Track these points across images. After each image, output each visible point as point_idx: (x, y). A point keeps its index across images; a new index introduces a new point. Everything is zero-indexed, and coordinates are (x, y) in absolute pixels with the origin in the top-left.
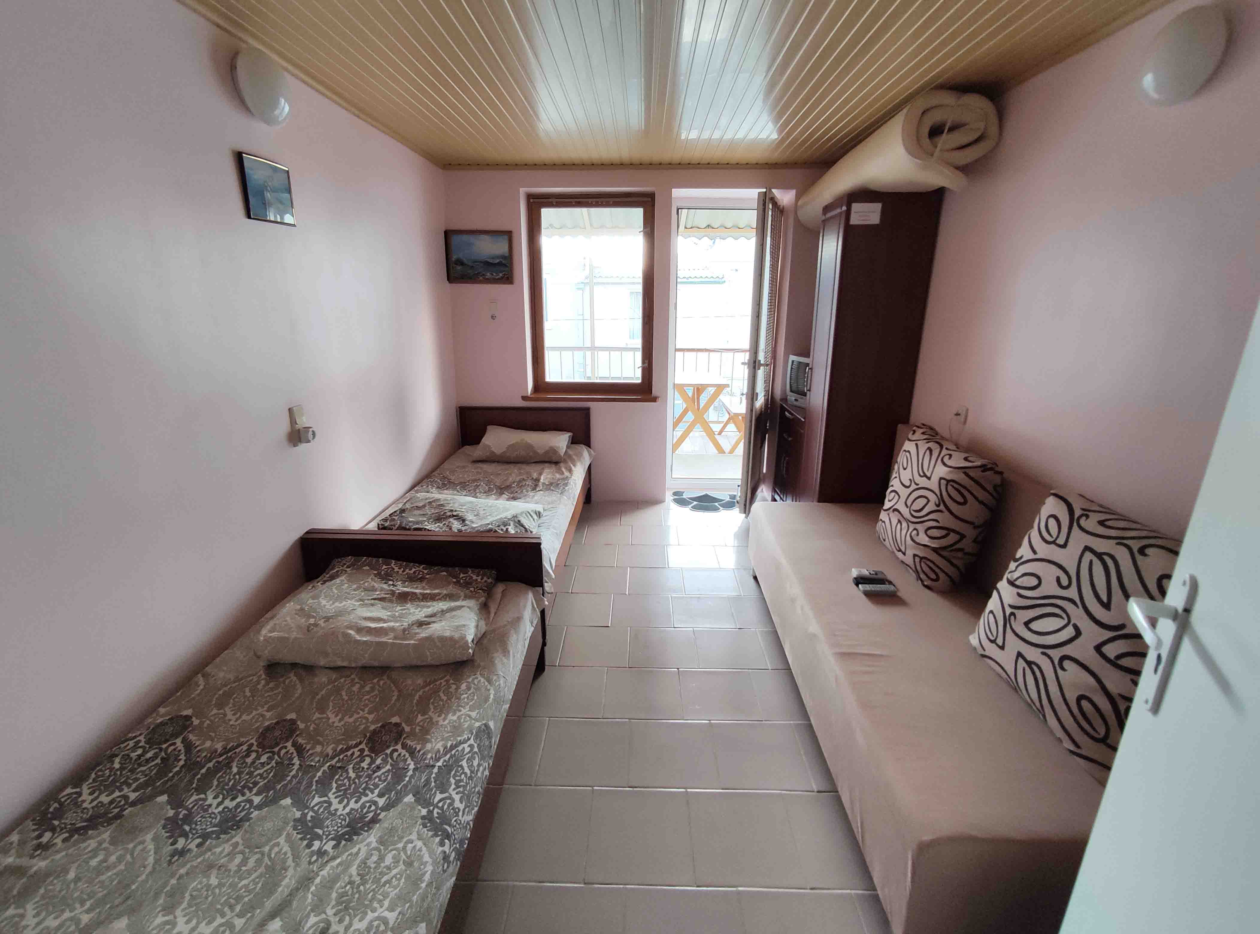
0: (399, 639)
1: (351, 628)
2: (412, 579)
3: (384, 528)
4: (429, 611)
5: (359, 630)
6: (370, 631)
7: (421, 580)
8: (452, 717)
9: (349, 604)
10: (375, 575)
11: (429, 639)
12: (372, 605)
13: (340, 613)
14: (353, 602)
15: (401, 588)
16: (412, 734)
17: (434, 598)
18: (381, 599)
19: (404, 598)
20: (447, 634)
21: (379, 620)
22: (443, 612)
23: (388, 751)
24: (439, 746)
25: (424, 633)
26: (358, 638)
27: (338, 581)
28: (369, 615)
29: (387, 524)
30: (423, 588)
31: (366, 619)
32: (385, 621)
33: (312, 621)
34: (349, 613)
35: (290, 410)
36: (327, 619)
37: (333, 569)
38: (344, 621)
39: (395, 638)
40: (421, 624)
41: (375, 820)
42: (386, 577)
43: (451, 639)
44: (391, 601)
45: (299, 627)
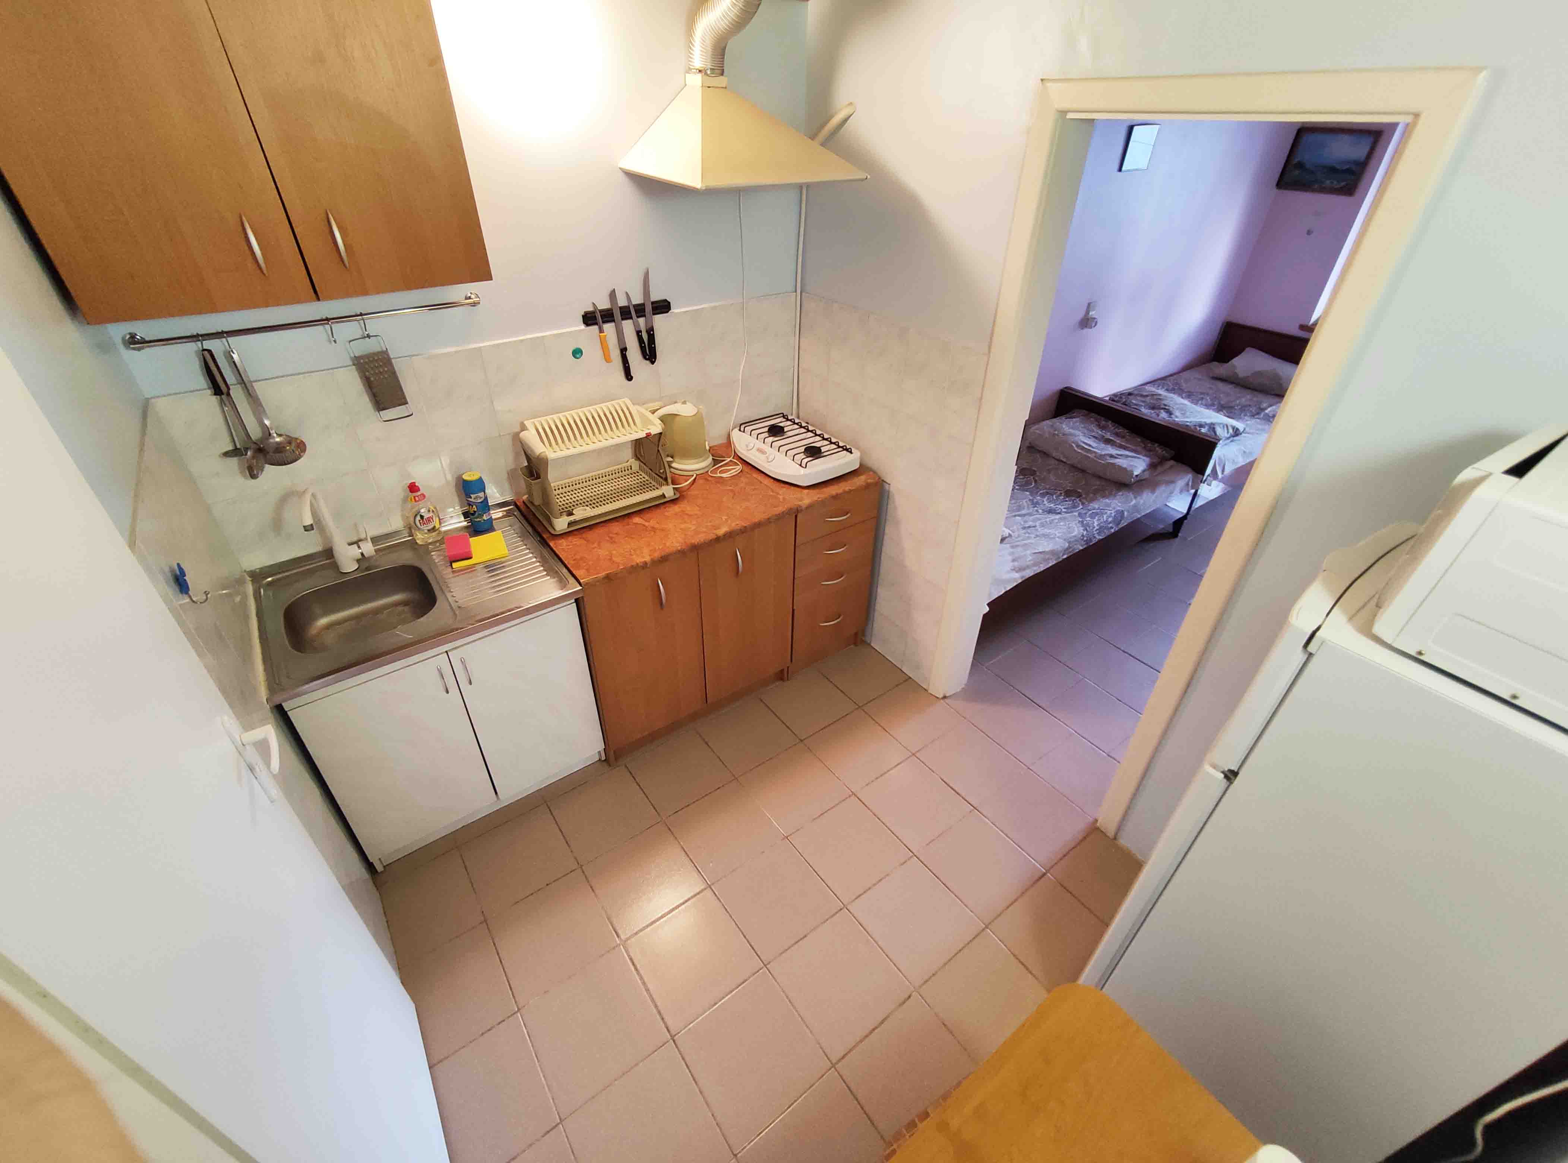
0: (1097, 458)
1: (1073, 443)
2: (1117, 435)
3: (1113, 400)
4: (1119, 453)
5: (1078, 446)
6: (1083, 448)
7: (1123, 437)
8: (1107, 500)
9: (1077, 432)
10: (1097, 425)
11: (1112, 464)
12: (1089, 438)
13: (1071, 434)
14: (1079, 432)
15: (1108, 436)
16: (1085, 498)
17: (1125, 448)
18: (1094, 437)
19: (1108, 441)
20: (1125, 466)
21: (1090, 446)
22: (1127, 456)
23: (1073, 498)
24: (1097, 506)
25: (1112, 461)
26: (1076, 449)
27: (1074, 420)
28: (1086, 441)
29: (1116, 399)
30: (1121, 441)
31: (1082, 441)
32: (1093, 448)
33: (1056, 432)
34: (1076, 436)
35: (1089, 304)
36: (1064, 435)
37: (1074, 413)
38: (1071, 439)
39: (1095, 457)
40: (1112, 456)
41: (1059, 513)
42: (1102, 428)
43: (1125, 469)
44: (1100, 440)
45: (1049, 433)
